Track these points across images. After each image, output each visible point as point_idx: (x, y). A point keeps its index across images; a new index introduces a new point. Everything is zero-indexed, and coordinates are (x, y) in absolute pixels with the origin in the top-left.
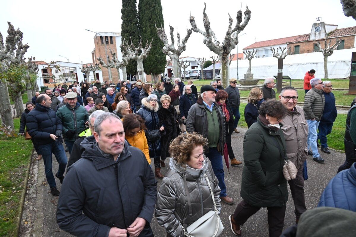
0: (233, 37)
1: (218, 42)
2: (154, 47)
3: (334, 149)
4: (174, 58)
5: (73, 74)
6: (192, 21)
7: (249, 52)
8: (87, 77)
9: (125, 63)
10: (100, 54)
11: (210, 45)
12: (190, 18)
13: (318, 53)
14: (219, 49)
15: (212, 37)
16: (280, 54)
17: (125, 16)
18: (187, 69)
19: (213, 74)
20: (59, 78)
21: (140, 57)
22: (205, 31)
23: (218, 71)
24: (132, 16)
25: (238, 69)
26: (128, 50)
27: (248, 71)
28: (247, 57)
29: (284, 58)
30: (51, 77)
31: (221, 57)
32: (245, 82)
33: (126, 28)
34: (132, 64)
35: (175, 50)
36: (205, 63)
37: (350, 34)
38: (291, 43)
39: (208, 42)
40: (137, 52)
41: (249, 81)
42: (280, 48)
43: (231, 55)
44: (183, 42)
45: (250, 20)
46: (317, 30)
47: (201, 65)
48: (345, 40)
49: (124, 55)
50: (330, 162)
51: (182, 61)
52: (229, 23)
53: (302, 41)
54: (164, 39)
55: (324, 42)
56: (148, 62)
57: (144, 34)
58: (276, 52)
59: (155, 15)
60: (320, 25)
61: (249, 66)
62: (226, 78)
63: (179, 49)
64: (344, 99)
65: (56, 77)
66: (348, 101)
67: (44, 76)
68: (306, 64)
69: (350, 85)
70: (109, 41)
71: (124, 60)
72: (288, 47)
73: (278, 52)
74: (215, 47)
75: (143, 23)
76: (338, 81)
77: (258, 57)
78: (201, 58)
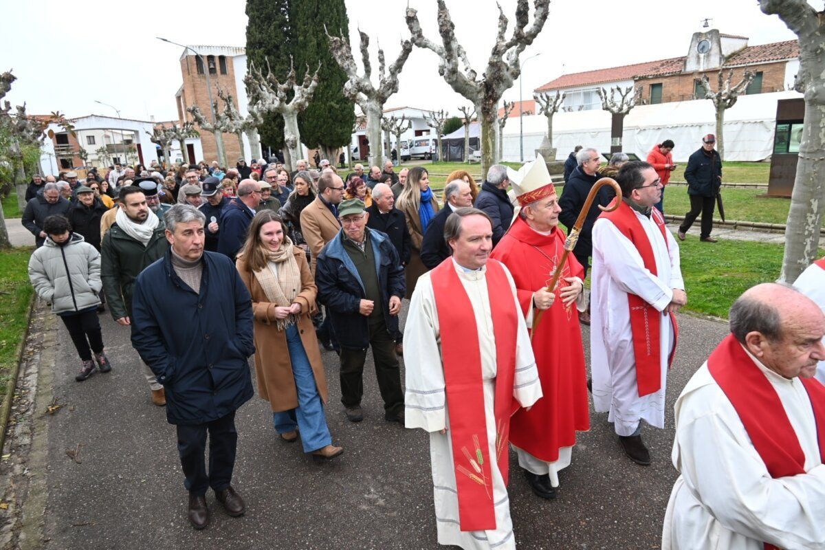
0: (508, 59)
1: (473, 71)
2: (324, 83)
4: (372, 110)
5: (131, 146)
6: (411, 20)
7: (548, 97)
8: (166, 153)
9: (254, 120)
10: (196, 97)
11: (455, 79)
12: (407, 12)
13: (704, 101)
14: (476, 89)
15: (460, 59)
16: (619, 104)
17: (254, 6)
18: (403, 137)
19: (466, 149)
20: (96, 157)
21: (290, 106)
22: (442, 45)
23: (474, 142)
24: (270, 7)
25: (521, 138)
26: (262, 90)
27: (544, 141)
28: (542, 109)
29: (627, 113)
30: (78, 153)
31: (479, 109)
33: (258, 36)
34: (273, 123)
35: (373, 89)
36: (446, 123)
37: (776, 58)
38: (642, 77)
39: (449, 71)
40: (283, 94)
42: (619, 89)
43: (507, 104)
44: (391, 72)
46: (702, 49)
47: (437, 128)
48: (764, 72)
49: (252, 100)
51: (392, 118)
52: (499, 26)
53: (669, 73)
54: (346, 64)
55: (716, 76)
56: (310, 119)
57: (302, 52)
58: (609, 98)
59: (328, 5)
60: (709, 36)
61: (547, 130)
62: (491, 158)
63: (382, 88)
64: (758, 207)
65: (89, 153)
66: (766, 212)
67: (59, 150)
68: (677, 127)
69: (772, 177)
70: (218, 68)
71: (253, 114)
72: (636, 87)
73: (612, 97)
74: (467, 85)
75: (299, 23)
76: (746, 165)
77: (569, 110)
78: (436, 111)
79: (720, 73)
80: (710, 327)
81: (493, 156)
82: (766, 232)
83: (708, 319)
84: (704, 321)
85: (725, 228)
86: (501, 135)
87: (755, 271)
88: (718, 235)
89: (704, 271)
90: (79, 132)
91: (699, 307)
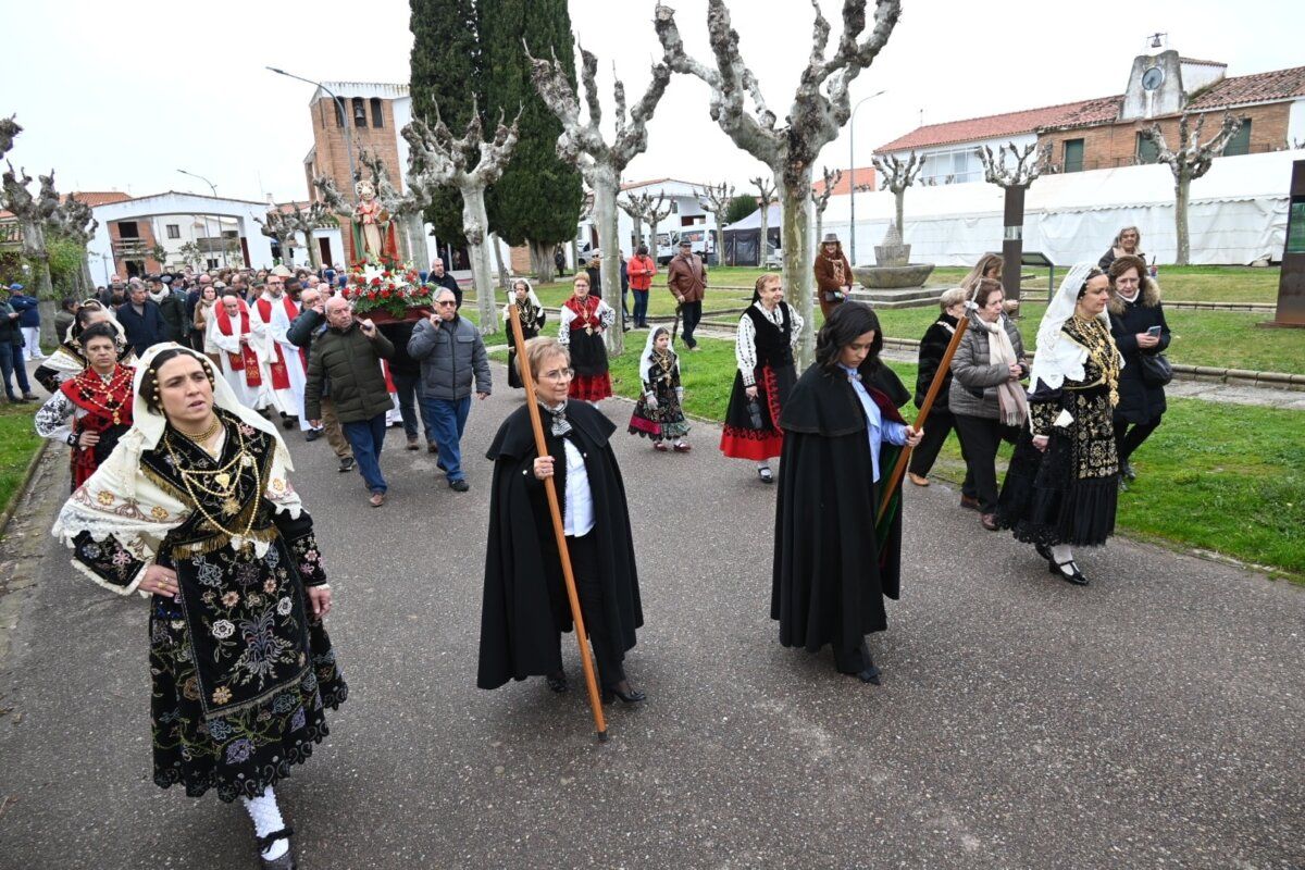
0: (829, 92)
1: (769, 113)
2: (536, 140)
3: (1241, 559)
4: (602, 180)
5: (235, 241)
6: (664, 25)
7: (896, 162)
8: (285, 252)
9: (418, 199)
10: (333, 164)
11: (737, 125)
12: (657, 13)
13: (1156, 166)
14: (774, 142)
15: (746, 94)
16: (1013, 173)
17: (423, 18)
18: (662, 227)
19: (762, 246)
20: (181, 258)
21: (472, 176)
22: (716, 67)
23: (773, 234)
24: (449, 19)
25: (852, 227)
26: (428, 149)
27: (890, 233)
28: (886, 182)
29: (1027, 186)
30: (152, 252)
31: (780, 176)
32: (877, 275)
33: (430, 65)
34: (452, 204)
35: (604, 145)
36: (731, 204)
37: (1273, 96)
38: (1051, 129)
39: (727, 111)
40: (461, 156)
41: (893, 274)
42: (1013, 148)
43: (829, 173)
44: (634, 118)
45: (897, 25)
46: (1150, 82)
47: (716, 212)
48: (1253, 119)
49: (414, 167)
50: (1229, 624)
51: (644, 196)
52: (815, 37)
53: (1095, 122)
54: (559, 105)
55: (1175, 127)
56: (511, 198)
57: (498, 90)
58: (997, 162)
59: (541, 15)
60: (1162, 62)
61: (893, 214)
62: (800, 260)
63: (619, 144)
64: (1262, 345)
65: (169, 252)
66: (1278, 353)
67: (123, 247)
68: (1109, 209)
69: (1284, 292)
70: (369, 118)
71: (415, 189)
72: (1040, 144)
73: (1003, 162)
74: (758, 135)
75: (495, 45)
76: (1228, 272)
77: (930, 183)
78: (715, 184)
79: (1182, 120)
80: (1201, 572)
81: (803, 256)
82: (1280, 389)
83: (1194, 556)
84: (1187, 558)
85: (1206, 381)
86: (819, 223)
87: (1272, 463)
88: (1196, 394)
89: (1179, 461)
90: (155, 219)
91: (1177, 532)
